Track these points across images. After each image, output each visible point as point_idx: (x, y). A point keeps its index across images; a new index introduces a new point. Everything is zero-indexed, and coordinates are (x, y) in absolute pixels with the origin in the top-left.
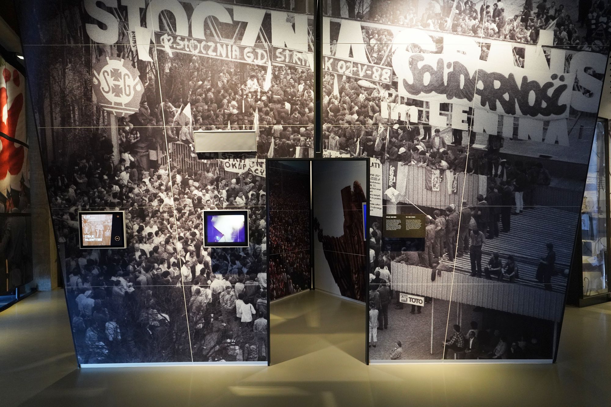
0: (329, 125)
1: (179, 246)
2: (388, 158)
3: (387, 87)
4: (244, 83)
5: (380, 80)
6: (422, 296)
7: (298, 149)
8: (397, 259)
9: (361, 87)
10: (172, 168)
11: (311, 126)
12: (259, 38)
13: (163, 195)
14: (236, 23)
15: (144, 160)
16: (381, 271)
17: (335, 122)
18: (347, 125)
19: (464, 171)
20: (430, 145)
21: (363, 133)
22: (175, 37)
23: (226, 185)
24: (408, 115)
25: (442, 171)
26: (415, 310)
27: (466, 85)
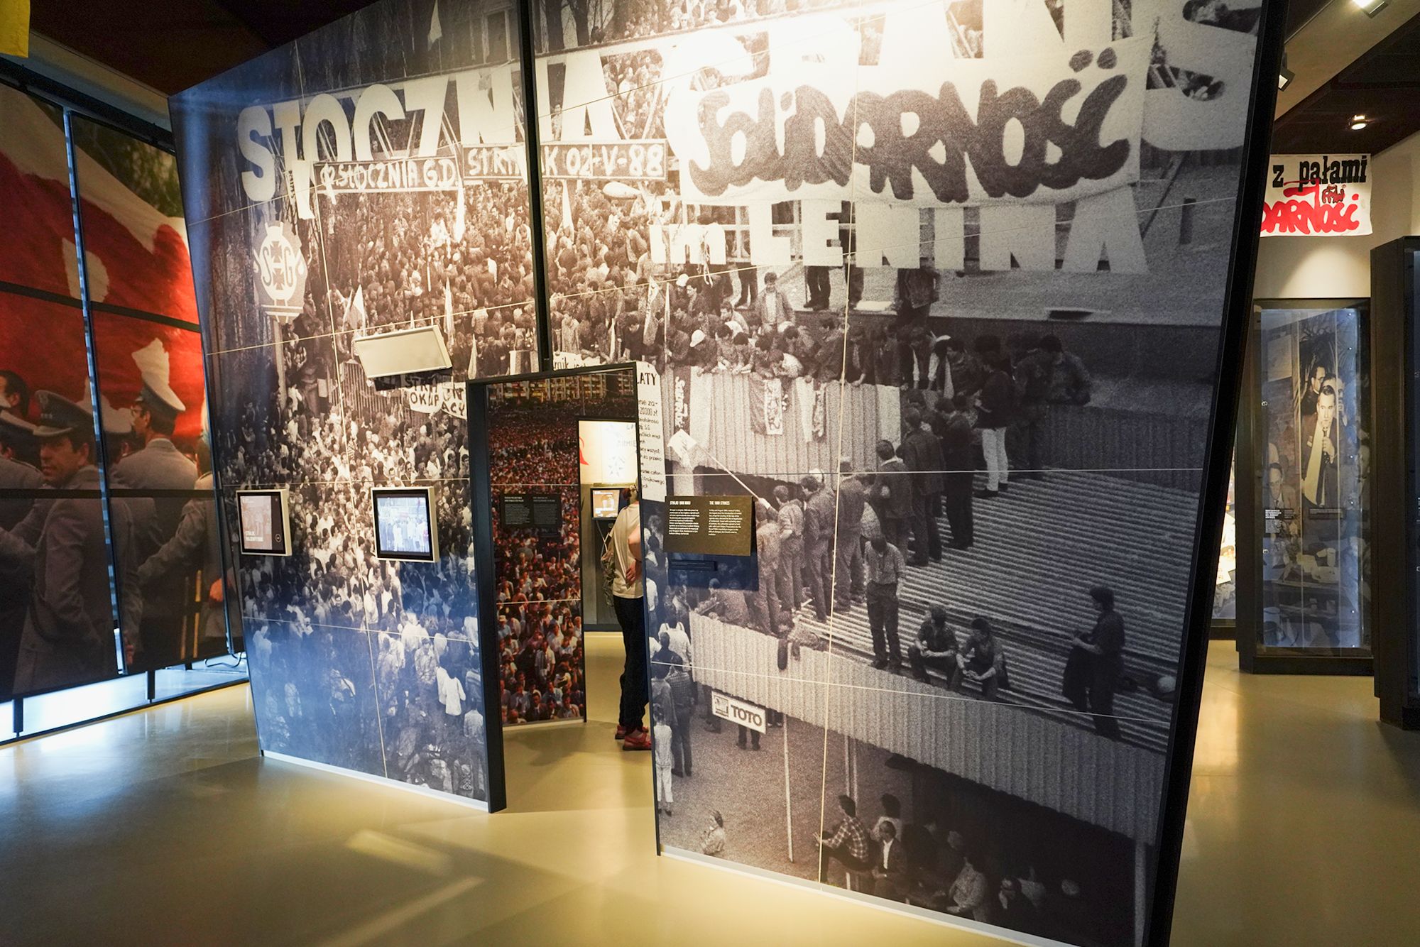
0: (561, 296)
1: (360, 554)
2: (671, 360)
3: (658, 188)
4: (426, 232)
5: (645, 174)
6: (760, 706)
7: (513, 354)
8: (702, 606)
9: (609, 199)
10: (346, 409)
11: (531, 303)
12: (442, 136)
13: (336, 460)
14: (409, 115)
15: (313, 396)
16: (670, 632)
17: (569, 288)
18: (590, 292)
20: (756, 320)
21: (620, 305)
22: (337, 168)
23: (414, 439)
24: (705, 249)
25: (787, 382)
26: (748, 740)
27: (828, 144)
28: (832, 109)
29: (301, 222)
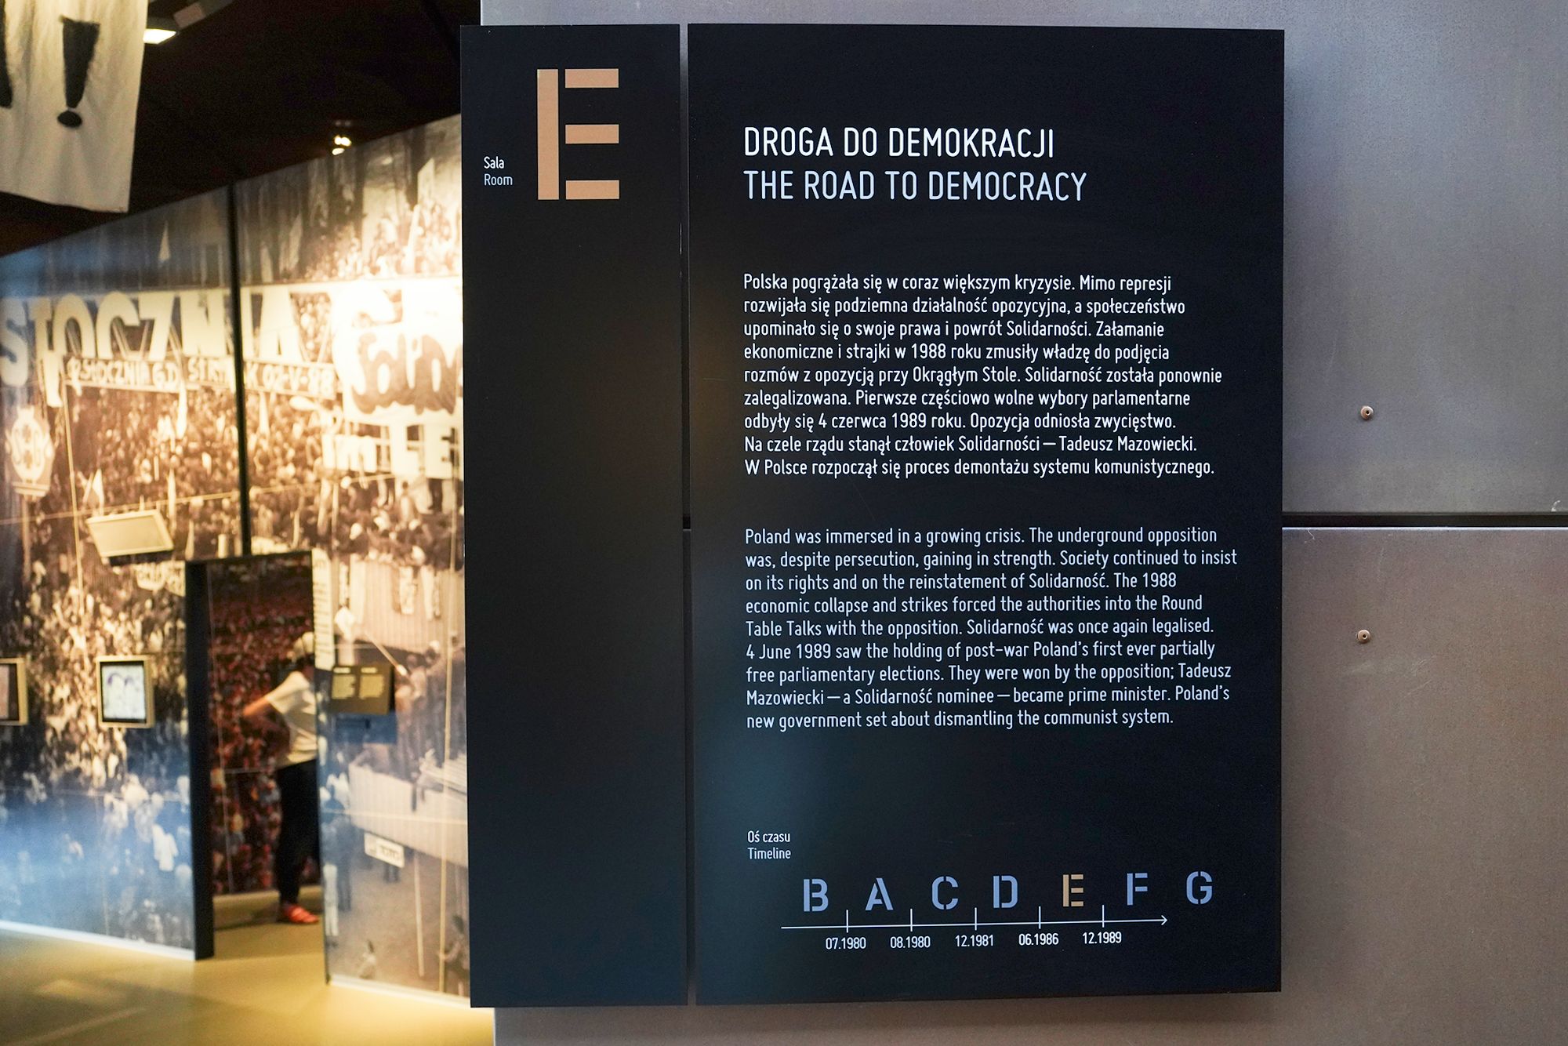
0: (258, 490)
1: (91, 721)
2: (338, 549)
3: (329, 405)
4: (154, 425)
5: (320, 393)
6: (399, 844)
7: (222, 540)
8: (359, 758)
9: (294, 411)
10: (84, 583)
11: (236, 494)
12: (169, 344)
13: (73, 631)
14: (143, 322)
15: (55, 572)
16: (336, 782)
17: (265, 483)
18: (280, 488)
19: (449, 567)
20: (395, 518)
21: (302, 501)
22: (82, 361)
23: (141, 612)
24: (362, 458)
25: (416, 569)
26: (391, 874)
27: (443, 382)
28: (443, 354)
29: (50, 409)
